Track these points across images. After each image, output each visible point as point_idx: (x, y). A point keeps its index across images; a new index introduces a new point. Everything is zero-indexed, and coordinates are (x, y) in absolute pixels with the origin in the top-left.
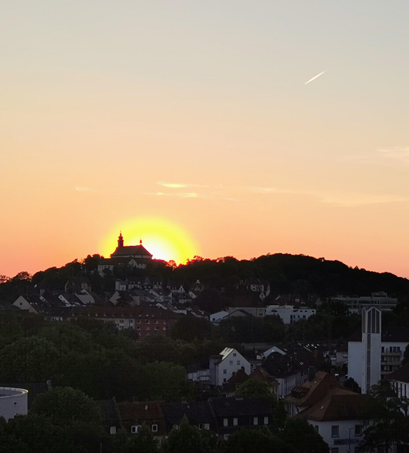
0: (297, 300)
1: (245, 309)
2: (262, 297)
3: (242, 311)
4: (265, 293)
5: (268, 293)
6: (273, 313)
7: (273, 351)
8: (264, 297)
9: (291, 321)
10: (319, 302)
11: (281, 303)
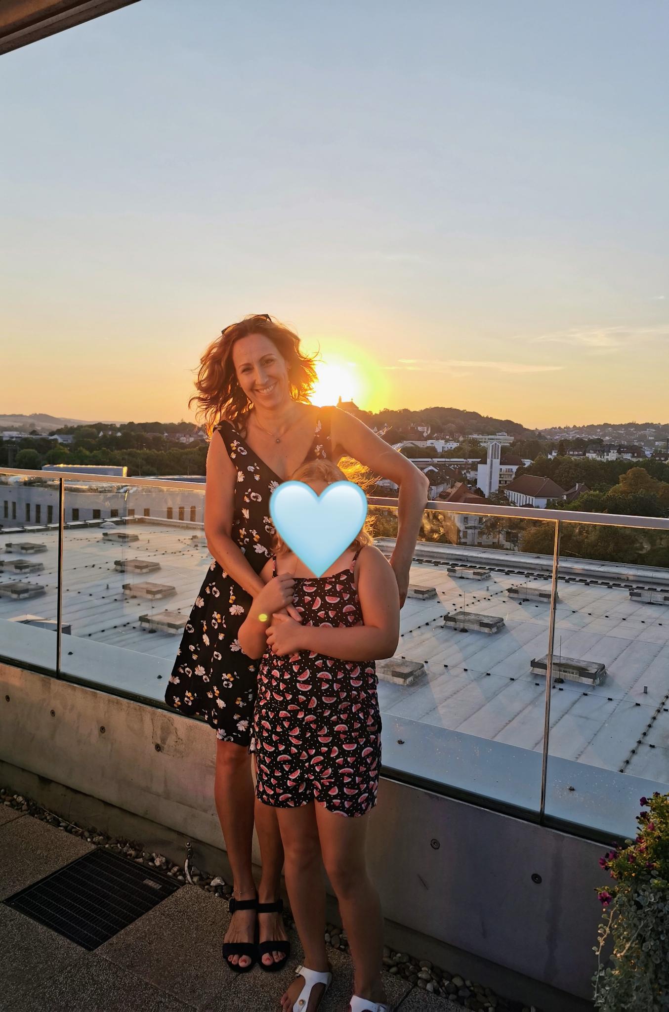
0: (447, 437)
1: (413, 442)
2: (425, 434)
3: (412, 443)
4: (427, 432)
5: (429, 432)
6: (431, 445)
7: (430, 469)
8: (426, 435)
9: (443, 451)
10: (461, 439)
11: (437, 439)
